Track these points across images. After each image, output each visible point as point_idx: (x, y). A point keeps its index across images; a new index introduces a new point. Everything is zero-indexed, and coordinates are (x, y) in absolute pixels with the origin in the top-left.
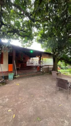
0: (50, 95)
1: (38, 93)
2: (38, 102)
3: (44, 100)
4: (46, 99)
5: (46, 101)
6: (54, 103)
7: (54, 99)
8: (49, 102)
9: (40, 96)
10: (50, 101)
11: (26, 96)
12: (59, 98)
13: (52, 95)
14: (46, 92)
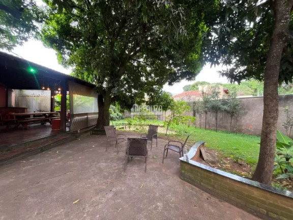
0: (116, 178)
1: (89, 188)
2: (100, 206)
3: (110, 195)
4: (114, 190)
5: (116, 194)
6: (131, 188)
7: (127, 182)
8: (122, 192)
9: (97, 192)
10: (123, 189)
11: (56, 214)
12: (134, 176)
13: (119, 176)
14: (105, 177)
